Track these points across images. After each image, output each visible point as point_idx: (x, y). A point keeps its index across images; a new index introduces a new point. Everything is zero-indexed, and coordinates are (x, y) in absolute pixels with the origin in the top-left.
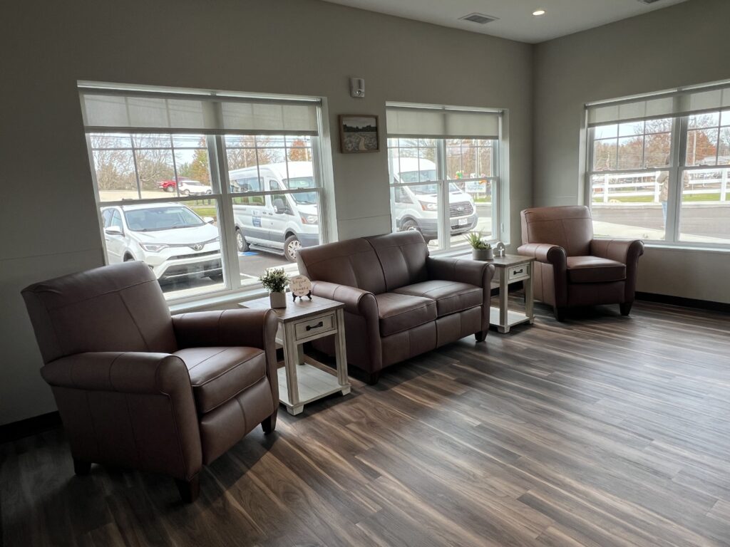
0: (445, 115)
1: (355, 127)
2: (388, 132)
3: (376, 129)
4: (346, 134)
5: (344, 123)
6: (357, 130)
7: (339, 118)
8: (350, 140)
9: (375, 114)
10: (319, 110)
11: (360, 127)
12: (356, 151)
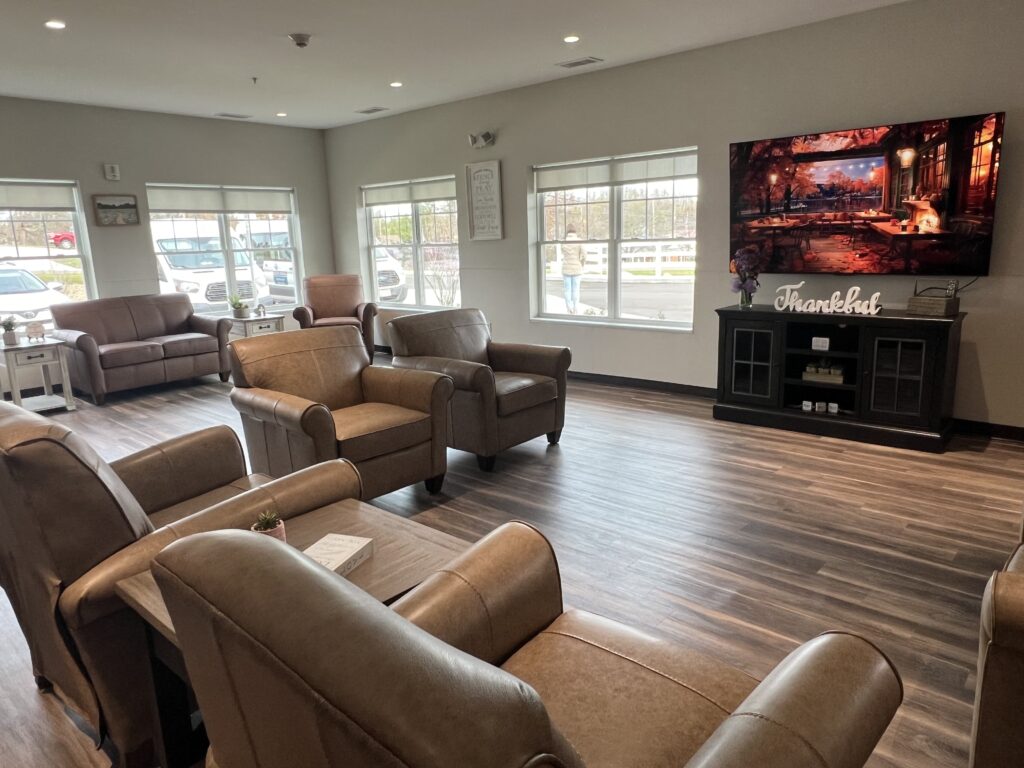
0: (223, 192)
1: (111, 204)
2: (150, 208)
3: (135, 206)
4: (100, 211)
5: (98, 202)
6: (113, 207)
7: (94, 197)
8: (106, 216)
9: (135, 194)
10: (75, 190)
11: (117, 205)
12: (113, 224)
